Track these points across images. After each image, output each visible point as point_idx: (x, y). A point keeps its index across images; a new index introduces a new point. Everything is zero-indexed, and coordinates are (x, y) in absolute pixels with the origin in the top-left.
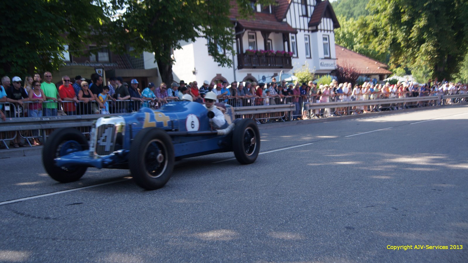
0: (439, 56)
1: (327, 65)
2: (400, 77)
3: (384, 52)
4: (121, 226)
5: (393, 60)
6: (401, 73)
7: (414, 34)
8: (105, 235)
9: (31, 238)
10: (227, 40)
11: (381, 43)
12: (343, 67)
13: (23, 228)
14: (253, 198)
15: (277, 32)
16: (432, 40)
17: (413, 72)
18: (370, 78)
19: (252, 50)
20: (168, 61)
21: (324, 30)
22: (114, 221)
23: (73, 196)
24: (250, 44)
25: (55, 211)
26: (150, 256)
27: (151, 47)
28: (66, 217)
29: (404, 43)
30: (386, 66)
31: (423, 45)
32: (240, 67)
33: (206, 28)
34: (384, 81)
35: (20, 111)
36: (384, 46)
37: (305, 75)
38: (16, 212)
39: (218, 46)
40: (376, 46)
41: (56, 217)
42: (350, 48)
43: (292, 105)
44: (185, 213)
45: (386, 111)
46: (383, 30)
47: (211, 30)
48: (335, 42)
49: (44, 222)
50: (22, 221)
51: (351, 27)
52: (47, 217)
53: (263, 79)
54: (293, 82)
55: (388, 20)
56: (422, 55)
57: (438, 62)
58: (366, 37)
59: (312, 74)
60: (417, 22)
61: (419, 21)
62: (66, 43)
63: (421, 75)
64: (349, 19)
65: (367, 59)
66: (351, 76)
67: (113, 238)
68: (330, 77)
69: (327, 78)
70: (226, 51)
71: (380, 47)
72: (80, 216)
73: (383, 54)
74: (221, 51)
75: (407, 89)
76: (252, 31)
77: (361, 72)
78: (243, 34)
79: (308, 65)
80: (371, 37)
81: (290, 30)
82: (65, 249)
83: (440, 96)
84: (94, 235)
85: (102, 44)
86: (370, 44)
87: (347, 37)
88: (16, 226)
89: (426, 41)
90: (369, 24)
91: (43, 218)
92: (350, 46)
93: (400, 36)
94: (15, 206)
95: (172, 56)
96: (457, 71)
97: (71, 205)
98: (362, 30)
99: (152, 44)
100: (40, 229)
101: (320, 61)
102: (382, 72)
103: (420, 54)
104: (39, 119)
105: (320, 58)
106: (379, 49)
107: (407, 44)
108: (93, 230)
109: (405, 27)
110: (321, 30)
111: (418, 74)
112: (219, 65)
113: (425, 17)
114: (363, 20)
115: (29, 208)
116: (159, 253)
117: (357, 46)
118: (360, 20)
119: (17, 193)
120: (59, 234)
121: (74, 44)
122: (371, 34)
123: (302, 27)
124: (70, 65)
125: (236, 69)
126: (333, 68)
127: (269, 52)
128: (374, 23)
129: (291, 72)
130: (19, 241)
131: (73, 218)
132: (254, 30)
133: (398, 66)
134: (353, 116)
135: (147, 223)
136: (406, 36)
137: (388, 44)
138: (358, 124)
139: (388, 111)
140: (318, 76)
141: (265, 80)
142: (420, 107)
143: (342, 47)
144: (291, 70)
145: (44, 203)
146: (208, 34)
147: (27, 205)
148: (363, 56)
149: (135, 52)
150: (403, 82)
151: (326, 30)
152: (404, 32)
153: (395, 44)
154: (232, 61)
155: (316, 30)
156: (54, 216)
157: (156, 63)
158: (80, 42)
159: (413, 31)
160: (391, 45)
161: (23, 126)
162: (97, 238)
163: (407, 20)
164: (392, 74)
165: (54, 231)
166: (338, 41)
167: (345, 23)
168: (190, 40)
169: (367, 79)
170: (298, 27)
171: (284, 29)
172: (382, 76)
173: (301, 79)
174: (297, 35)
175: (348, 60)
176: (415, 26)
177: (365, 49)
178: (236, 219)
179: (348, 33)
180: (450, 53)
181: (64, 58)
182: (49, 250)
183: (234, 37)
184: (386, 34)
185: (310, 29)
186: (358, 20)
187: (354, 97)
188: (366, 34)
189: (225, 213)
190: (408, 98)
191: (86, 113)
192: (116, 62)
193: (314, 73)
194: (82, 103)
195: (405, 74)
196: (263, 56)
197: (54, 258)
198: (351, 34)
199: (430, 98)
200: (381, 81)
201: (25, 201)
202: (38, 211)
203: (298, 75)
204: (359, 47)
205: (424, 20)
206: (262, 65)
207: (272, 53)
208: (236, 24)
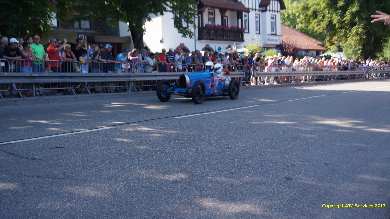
0: (368, 37)
1: (273, 40)
2: (333, 53)
3: (321, 31)
4: (96, 168)
5: (328, 38)
6: (335, 50)
7: (348, 17)
8: (82, 175)
9: (20, 175)
10: (190, 16)
11: (319, 24)
12: (286, 42)
13: (13, 167)
14: (207, 149)
15: (232, 10)
16: (362, 23)
17: (344, 49)
18: (309, 53)
19: (211, 25)
20: (140, 31)
21: (272, 11)
22: (90, 164)
23: (56, 141)
24: (210, 19)
25: (40, 153)
26: (119, 195)
27: (126, 18)
28: (49, 159)
29: (338, 25)
30: (322, 44)
31: (354, 27)
32: (200, 38)
33: (173, 4)
34: (320, 56)
35: (13, 67)
36: (322, 26)
37: (254, 48)
38: (7, 153)
39: (183, 20)
40: (315, 26)
41: (41, 158)
42: (293, 26)
43: (242, 73)
44: (149, 160)
45: (320, 82)
46: (322, 13)
47: (177, 6)
48: (281, 22)
49: (31, 162)
50: (12, 161)
51: (295, 9)
52: (33, 158)
53: (219, 49)
54: (244, 53)
55: (326, 5)
56: (353, 35)
57: (366, 42)
58: (307, 18)
59: (260, 47)
60: (350, 8)
61: (352, 7)
62: (54, 12)
63: (351, 53)
64: (293, 2)
65: (307, 37)
66: (293, 50)
67: (89, 178)
68: (276, 50)
69: (273, 51)
70: (189, 25)
71: (318, 27)
72: (61, 158)
73: (320, 33)
74: (184, 25)
75: (339, 64)
76: (212, 9)
77: (301, 48)
78: (204, 10)
79: (257, 39)
80: (312, 18)
81: (243, 9)
82: (47, 185)
83: (366, 71)
84: (73, 175)
85: (84, 13)
86: (310, 25)
87: (291, 18)
88: (6, 164)
89: (357, 24)
90: (310, 7)
91: (30, 158)
92: (293, 25)
93: (336, 19)
94: (6, 147)
95: (143, 27)
96: (381, 51)
97: (54, 148)
98: (304, 13)
99: (127, 15)
100: (27, 168)
101: (268, 37)
102: (318, 49)
103: (351, 35)
104: (29, 75)
105: (267, 34)
106: (317, 29)
107: (341, 26)
108: (72, 170)
109: (340, 11)
110: (270, 11)
111: (349, 52)
112: (182, 36)
113: (357, 4)
114: (305, 4)
115: (18, 149)
116: (127, 193)
117: (299, 26)
118: (303, 3)
119: (9, 136)
120: (43, 173)
121: (61, 13)
122: (312, 16)
123: (254, 7)
124: (57, 30)
125: (196, 40)
126: (278, 43)
127: (225, 27)
128: (315, 6)
129: (243, 44)
130: (9, 177)
131: (55, 160)
132: (213, 7)
133: (332, 44)
134: (292, 84)
135: (117, 166)
136: (341, 19)
137: (325, 25)
138: (297, 91)
139: (322, 82)
140: (266, 49)
141: (221, 50)
142: (349, 79)
143: (286, 26)
144: (243, 43)
145: (31, 146)
146: (174, 9)
147: (17, 146)
148: (304, 33)
149: (112, 21)
150: (336, 57)
151: (274, 11)
152: (339, 15)
153: (330, 25)
154: (194, 33)
155: (266, 10)
156: (40, 157)
157: (130, 32)
158: (66, 11)
159: (347, 15)
160: (327, 26)
161: (15, 80)
162: (75, 178)
163: (342, 6)
164: (327, 50)
165: (39, 170)
166: (283, 21)
167: (289, 6)
168: (159, 13)
169: (306, 54)
170: (251, 7)
171: (239, 8)
172: (318, 52)
173: (251, 51)
174: (250, 14)
175: (291, 37)
176: (348, 11)
177: (305, 28)
178: (193, 166)
179: (292, 14)
180: (377, 35)
181: (52, 24)
182: (34, 186)
183: (196, 13)
184: (324, 17)
185: (260, 9)
186: (301, 3)
187: (295, 69)
188: (307, 15)
189: (184, 161)
190: (339, 71)
191: (69, 72)
192: (96, 30)
193: (262, 47)
194: (66, 63)
195: (338, 51)
196: (220, 30)
197: (38, 193)
198: (294, 15)
199: (358, 72)
200: (317, 56)
201: (15, 143)
202: (25, 152)
203: (248, 48)
204: (301, 27)
205: (357, 6)
206: (218, 38)
207: (228, 28)
208: (198, 2)
